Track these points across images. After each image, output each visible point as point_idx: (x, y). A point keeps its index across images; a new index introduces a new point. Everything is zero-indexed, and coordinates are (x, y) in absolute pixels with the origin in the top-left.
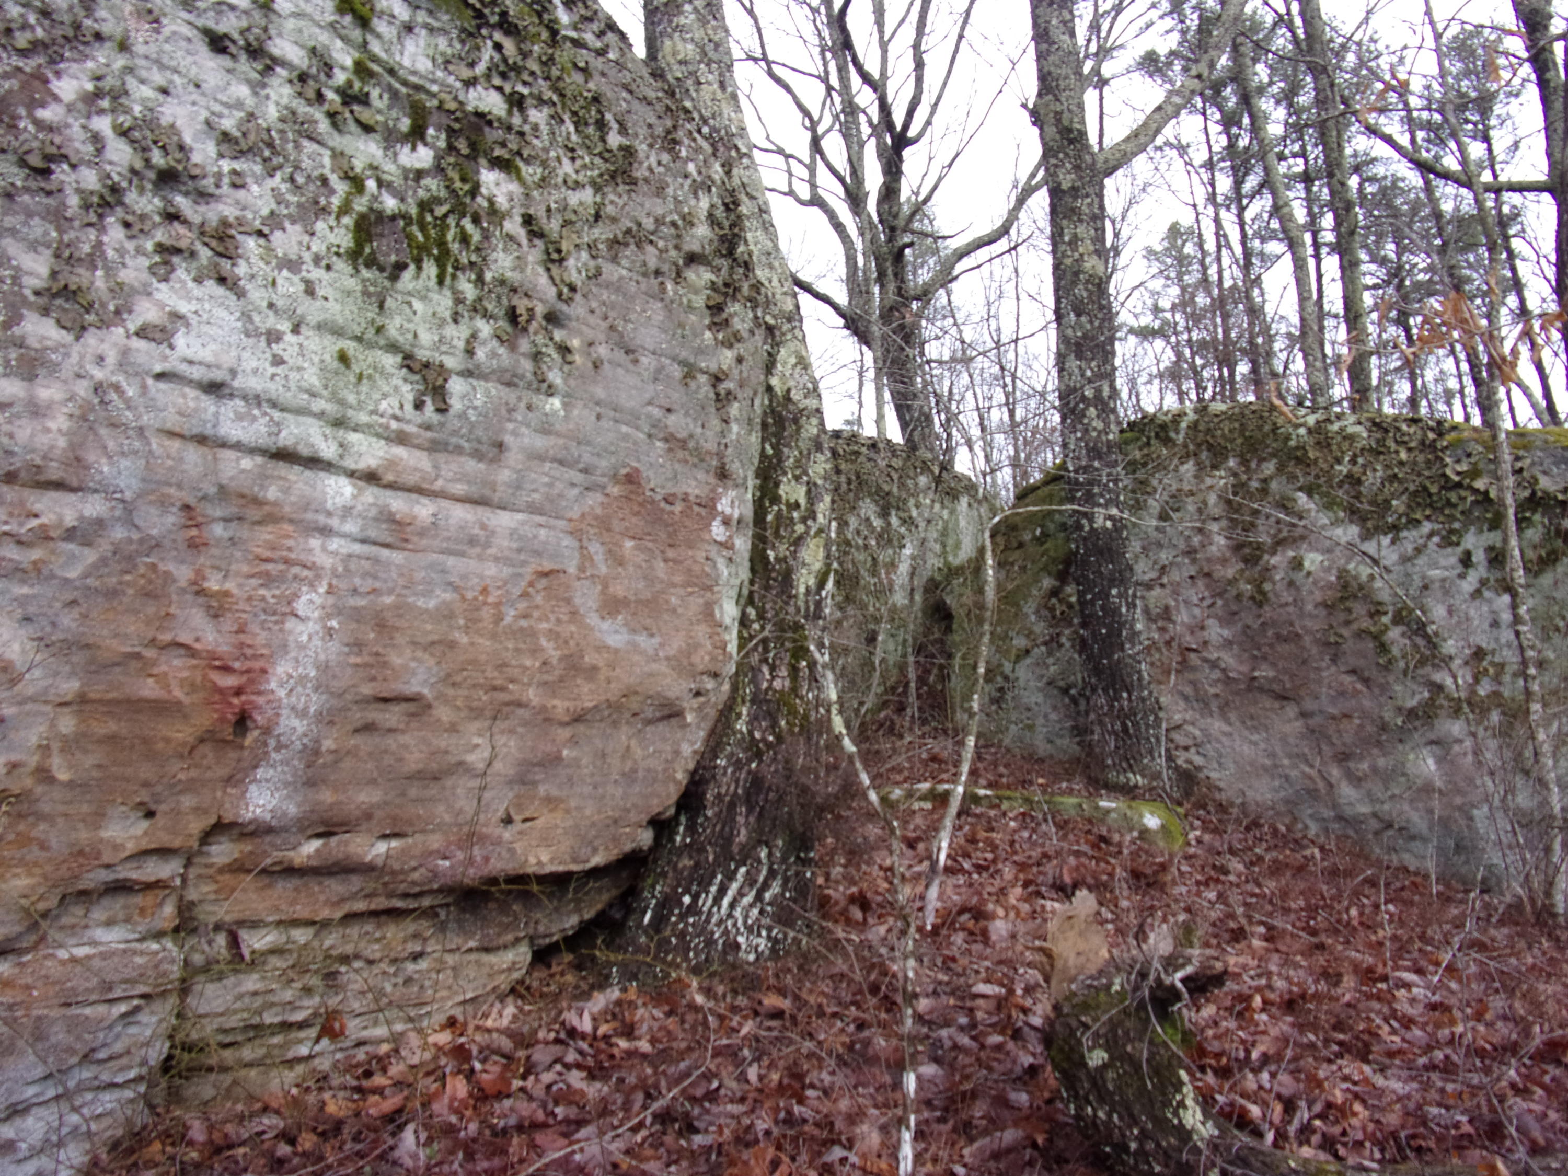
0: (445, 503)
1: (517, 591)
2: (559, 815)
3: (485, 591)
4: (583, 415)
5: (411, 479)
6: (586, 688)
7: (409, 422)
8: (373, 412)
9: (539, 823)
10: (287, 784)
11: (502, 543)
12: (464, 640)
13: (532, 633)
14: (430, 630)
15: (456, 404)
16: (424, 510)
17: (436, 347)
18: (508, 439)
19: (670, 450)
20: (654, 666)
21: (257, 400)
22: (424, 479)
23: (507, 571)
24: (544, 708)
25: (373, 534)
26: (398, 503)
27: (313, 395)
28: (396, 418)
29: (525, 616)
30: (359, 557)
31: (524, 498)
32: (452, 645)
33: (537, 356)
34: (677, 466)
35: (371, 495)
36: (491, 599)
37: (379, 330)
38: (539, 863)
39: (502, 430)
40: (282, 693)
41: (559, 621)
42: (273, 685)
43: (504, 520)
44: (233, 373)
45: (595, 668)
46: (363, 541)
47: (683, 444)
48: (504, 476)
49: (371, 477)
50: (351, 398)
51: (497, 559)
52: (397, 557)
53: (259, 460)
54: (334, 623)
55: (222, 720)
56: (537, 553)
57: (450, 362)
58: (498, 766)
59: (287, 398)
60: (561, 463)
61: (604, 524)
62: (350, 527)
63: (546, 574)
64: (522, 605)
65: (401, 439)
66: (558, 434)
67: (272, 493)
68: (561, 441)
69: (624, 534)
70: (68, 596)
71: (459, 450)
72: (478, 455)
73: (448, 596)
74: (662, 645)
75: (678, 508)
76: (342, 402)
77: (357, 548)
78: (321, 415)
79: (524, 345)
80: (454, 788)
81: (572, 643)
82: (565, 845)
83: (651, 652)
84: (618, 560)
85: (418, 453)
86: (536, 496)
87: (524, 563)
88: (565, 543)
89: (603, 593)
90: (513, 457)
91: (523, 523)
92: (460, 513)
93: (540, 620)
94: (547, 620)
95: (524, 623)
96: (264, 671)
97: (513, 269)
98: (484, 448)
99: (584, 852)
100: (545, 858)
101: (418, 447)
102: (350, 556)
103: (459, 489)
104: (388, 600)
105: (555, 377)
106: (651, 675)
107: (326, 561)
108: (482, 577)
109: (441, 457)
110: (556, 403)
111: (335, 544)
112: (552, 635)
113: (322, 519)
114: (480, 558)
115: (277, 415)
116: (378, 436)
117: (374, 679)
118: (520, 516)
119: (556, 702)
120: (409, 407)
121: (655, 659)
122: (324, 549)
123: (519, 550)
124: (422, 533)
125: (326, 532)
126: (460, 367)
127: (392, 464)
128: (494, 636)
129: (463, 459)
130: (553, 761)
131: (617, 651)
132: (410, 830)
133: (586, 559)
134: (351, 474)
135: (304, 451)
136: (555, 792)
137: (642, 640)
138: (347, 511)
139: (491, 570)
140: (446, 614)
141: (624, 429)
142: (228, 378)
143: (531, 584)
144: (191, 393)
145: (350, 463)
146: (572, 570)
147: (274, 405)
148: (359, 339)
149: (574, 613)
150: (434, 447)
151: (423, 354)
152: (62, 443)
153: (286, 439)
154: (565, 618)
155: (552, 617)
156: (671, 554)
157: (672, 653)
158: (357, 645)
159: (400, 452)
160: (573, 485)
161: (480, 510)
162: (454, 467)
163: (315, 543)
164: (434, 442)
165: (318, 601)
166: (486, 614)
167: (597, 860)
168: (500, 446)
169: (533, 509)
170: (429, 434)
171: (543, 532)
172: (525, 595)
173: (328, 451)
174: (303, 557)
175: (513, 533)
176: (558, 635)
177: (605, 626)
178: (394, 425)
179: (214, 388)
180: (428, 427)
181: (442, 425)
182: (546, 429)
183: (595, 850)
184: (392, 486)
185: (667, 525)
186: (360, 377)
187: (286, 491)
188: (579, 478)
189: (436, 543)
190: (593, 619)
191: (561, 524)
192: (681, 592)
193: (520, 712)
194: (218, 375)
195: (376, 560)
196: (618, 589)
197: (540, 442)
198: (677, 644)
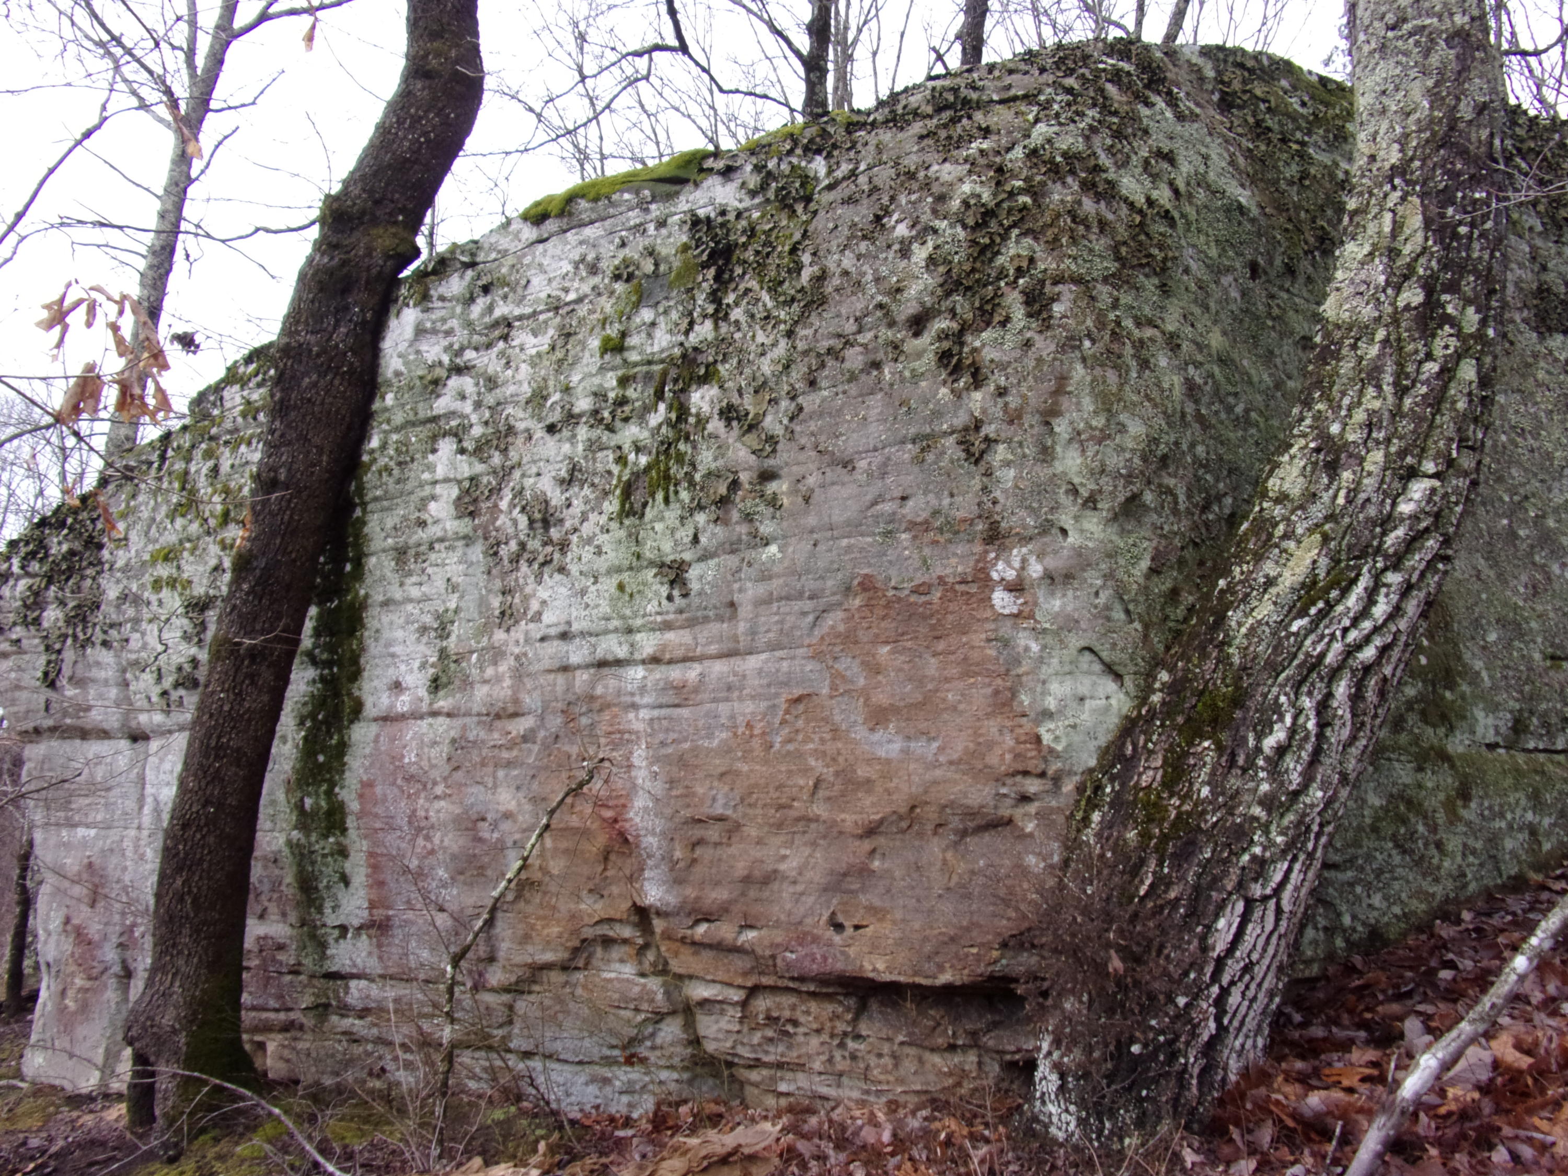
0: (707, 663)
1: (777, 721)
2: (888, 925)
3: (749, 725)
4: (800, 549)
5: (679, 653)
6: (868, 801)
7: (667, 613)
8: (644, 616)
9: (869, 931)
10: (664, 883)
11: (754, 682)
12: (745, 768)
13: (799, 755)
14: (719, 764)
15: (695, 586)
16: (692, 673)
17: (674, 551)
18: (736, 597)
19: (915, 537)
20: (938, 773)
21: (582, 634)
22: (688, 650)
23: (763, 705)
24: (834, 823)
25: (664, 700)
26: (675, 673)
27: (608, 619)
28: (658, 613)
29: (790, 741)
30: (659, 719)
31: (762, 639)
32: (738, 773)
33: (748, 518)
34: (927, 551)
35: (659, 673)
36: (756, 732)
37: (639, 557)
38: (874, 970)
39: (731, 592)
40: (638, 820)
41: (823, 742)
42: (631, 815)
43: (753, 662)
44: (569, 623)
45: (868, 781)
46: (660, 706)
47: (926, 526)
48: (742, 627)
49: (655, 660)
50: (628, 612)
51: (753, 698)
52: (685, 712)
53: (592, 671)
54: (655, 768)
55: (611, 838)
56: (786, 684)
57: (687, 556)
58: (809, 875)
59: (594, 627)
60: (788, 598)
61: (848, 639)
62: (647, 700)
63: (798, 700)
64: (786, 731)
65: (667, 626)
66: (778, 576)
67: (599, 691)
68: (781, 581)
69: (877, 641)
70: (531, 773)
71: (706, 620)
72: (720, 619)
73: (724, 735)
74: (941, 749)
75: (937, 594)
76: (623, 617)
77: (656, 713)
78: (616, 630)
79: (735, 515)
80: (780, 891)
81: (841, 759)
82: (902, 957)
83: (930, 757)
84: (874, 669)
85: (682, 632)
86: (771, 635)
87: (777, 695)
88: (808, 668)
89: (866, 704)
90: (745, 611)
91: (766, 661)
92: (719, 668)
93: (804, 742)
94: (812, 741)
95: (790, 747)
96: (624, 806)
97: (715, 459)
98: (721, 611)
99: (928, 967)
100: (881, 966)
101: (681, 627)
102: (652, 720)
103: (713, 649)
104: (687, 745)
105: (766, 528)
106: (935, 783)
107: (638, 726)
108: (744, 715)
109: (697, 629)
110: (773, 549)
111: (644, 714)
112: (820, 754)
113: (628, 699)
114: (740, 699)
115: (593, 640)
116: (653, 630)
117: (688, 806)
118: (764, 656)
119: (843, 816)
120: (664, 602)
121: (936, 765)
122: (637, 718)
123: (769, 685)
124: (696, 691)
125: (635, 706)
126: (696, 557)
127: (664, 647)
128: (766, 762)
129: (711, 625)
130: (864, 872)
131: (888, 761)
132: (759, 924)
133: (837, 678)
134: (643, 662)
135: (610, 657)
136: (877, 902)
137: (918, 746)
138: (643, 689)
139: (749, 707)
140: (726, 750)
141: (845, 542)
142: (566, 628)
143: (787, 712)
144: (555, 643)
145: (637, 656)
146: (825, 691)
147: (591, 635)
148: (631, 568)
149: (834, 730)
150: (691, 623)
151: (668, 560)
152: (509, 692)
153: (600, 654)
154: (827, 736)
155: (816, 738)
156: (941, 646)
157: (955, 756)
158: (672, 783)
159: (670, 636)
160: (804, 614)
161: (733, 660)
162: (706, 633)
163: (631, 716)
164: (687, 620)
165: (644, 754)
166: (756, 743)
167: (945, 978)
168: (732, 604)
169: (773, 647)
170: (684, 616)
171: (785, 664)
172: (783, 722)
173: (622, 652)
174: (627, 727)
175: (760, 671)
176: (824, 753)
177: (877, 736)
178: (659, 619)
179: (564, 636)
180: (681, 612)
181: (689, 605)
182: (765, 576)
183: (941, 968)
184: (670, 662)
185: (924, 618)
186: (631, 595)
187: (606, 687)
188: (808, 605)
189: (706, 696)
190: (860, 733)
191: (801, 651)
192: (961, 685)
193: (813, 826)
194: (561, 629)
195: (670, 719)
196: (881, 698)
197: (761, 590)
198: (960, 745)
